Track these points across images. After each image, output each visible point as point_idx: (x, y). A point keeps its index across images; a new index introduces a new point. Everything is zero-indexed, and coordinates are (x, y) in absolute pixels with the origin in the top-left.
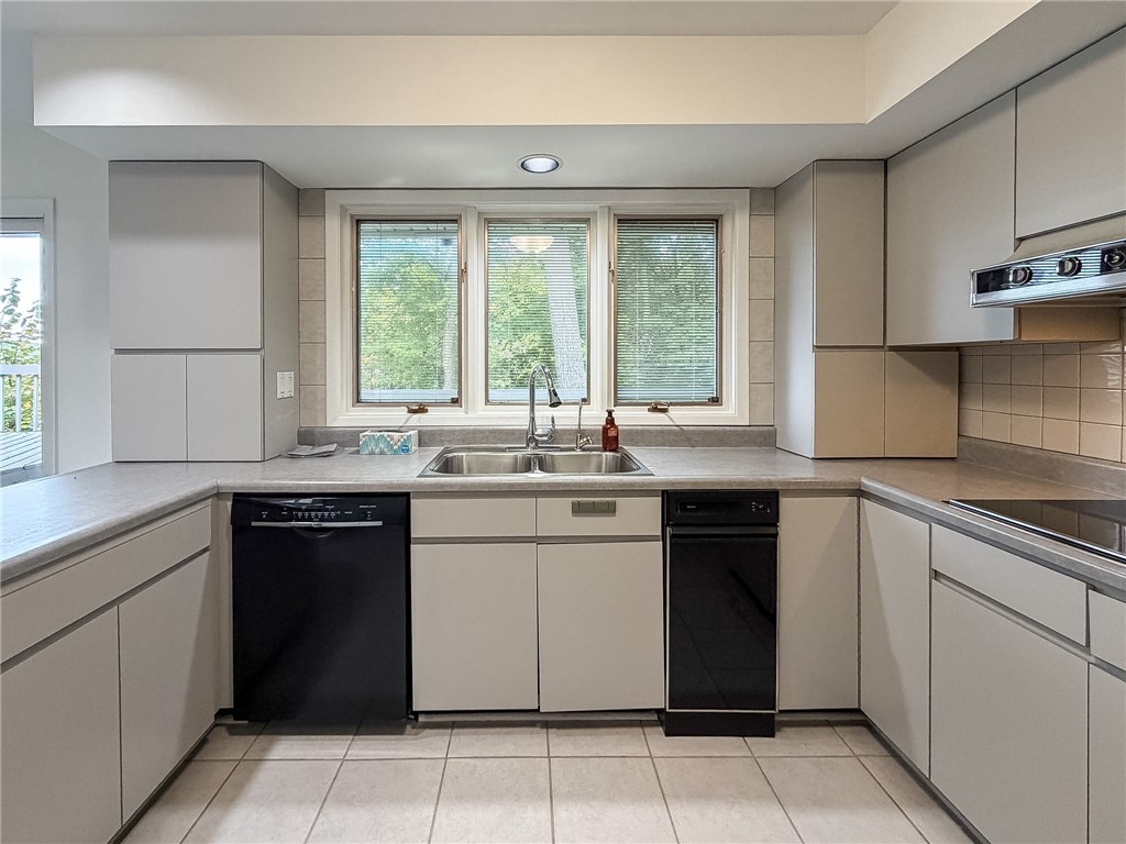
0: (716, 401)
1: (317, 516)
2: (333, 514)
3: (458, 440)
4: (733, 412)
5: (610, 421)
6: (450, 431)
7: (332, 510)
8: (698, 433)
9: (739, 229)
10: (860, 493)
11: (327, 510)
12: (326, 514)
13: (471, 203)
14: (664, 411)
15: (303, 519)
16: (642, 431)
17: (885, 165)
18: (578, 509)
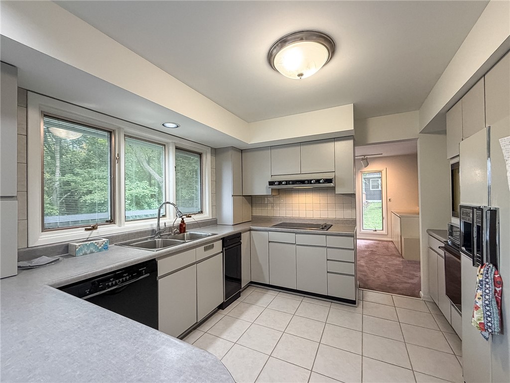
0: (202, 212)
1: (119, 281)
2: (128, 277)
3: (123, 239)
4: (207, 215)
5: (183, 222)
6: (117, 236)
7: (127, 276)
8: (201, 223)
9: (208, 160)
10: (250, 230)
11: (124, 276)
12: (124, 279)
13: (122, 127)
14: (190, 217)
15: (112, 285)
16: (193, 224)
17: (242, 151)
18: (206, 249)
